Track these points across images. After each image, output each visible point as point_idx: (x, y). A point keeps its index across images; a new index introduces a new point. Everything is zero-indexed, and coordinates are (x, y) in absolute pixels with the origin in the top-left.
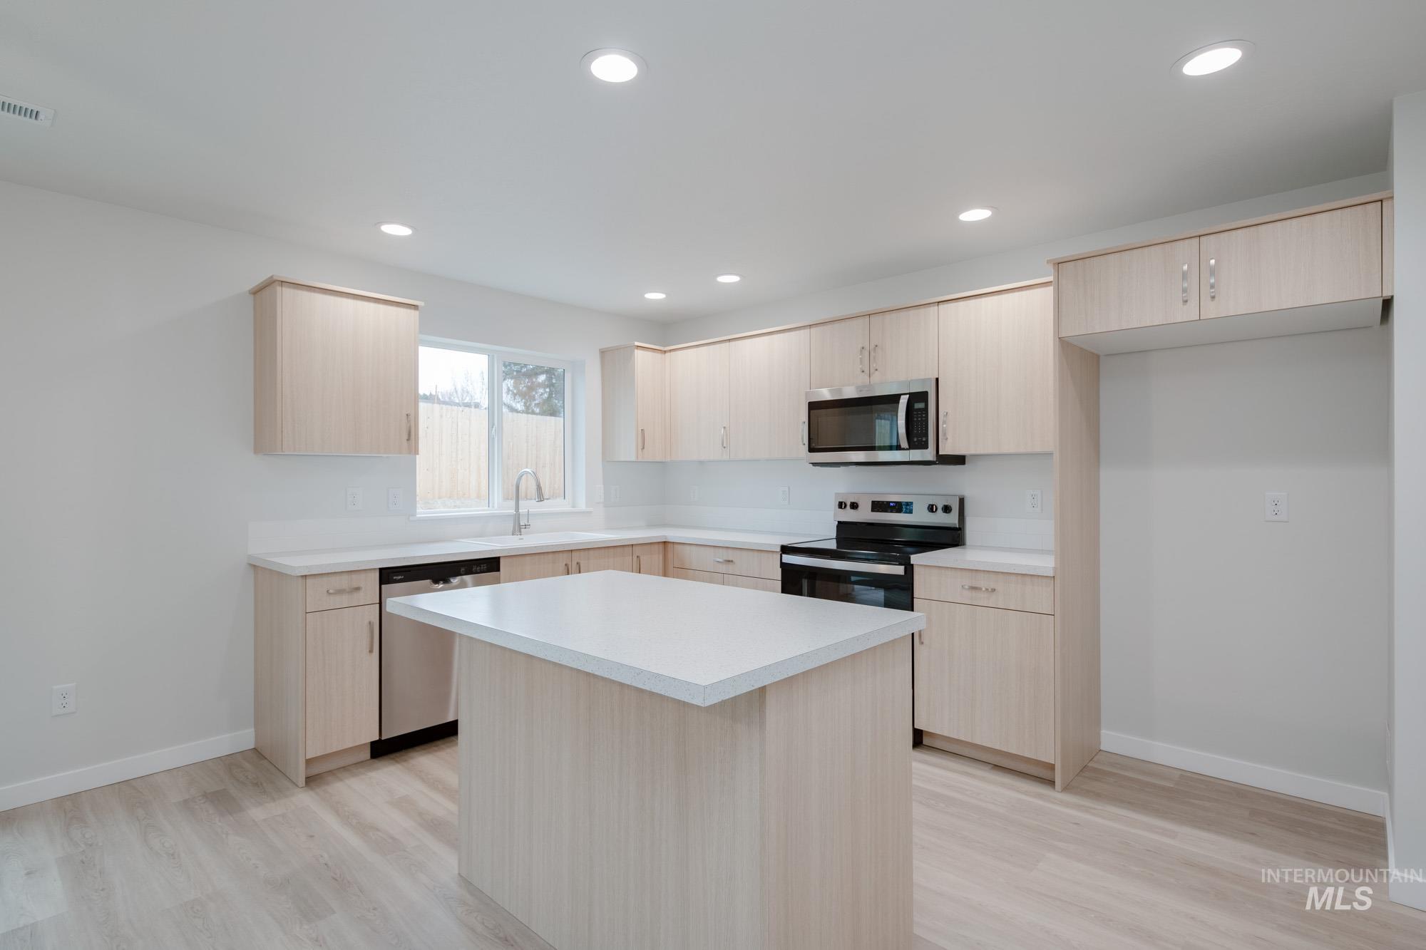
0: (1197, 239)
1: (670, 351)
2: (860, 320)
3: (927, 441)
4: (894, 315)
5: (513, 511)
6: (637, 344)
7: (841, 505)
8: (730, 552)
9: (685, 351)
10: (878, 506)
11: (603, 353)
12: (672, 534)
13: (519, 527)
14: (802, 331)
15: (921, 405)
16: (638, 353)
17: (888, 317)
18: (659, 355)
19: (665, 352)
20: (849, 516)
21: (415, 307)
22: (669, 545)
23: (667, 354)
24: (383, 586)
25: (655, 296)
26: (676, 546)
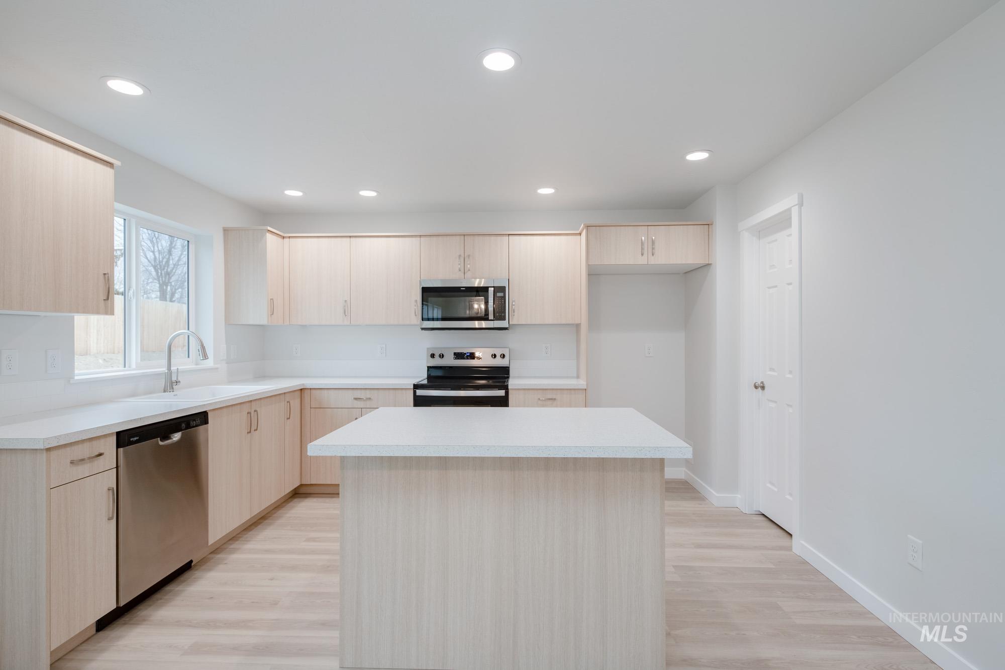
0: (646, 227)
1: (289, 237)
2: (458, 238)
3: (505, 316)
4: (481, 238)
5: (165, 370)
6: (269, 228)
7: (433, 356)
8: (368, 391)
9: (310, 239)
10: (459, 356)
11: (226, 230)
12: (309, 383)
13: (171, 384)
14: (414, 239)
15: (501, 294)
16: (269, 236)
17: (476, 238)
18: (280, 240)
19: (284, 237)
20: (437, 362)
21: (111, 165)
22: (306, 391)
23: (286, 240)
24: (119, 449)
25: (294, 193)
26: (313, 391)
